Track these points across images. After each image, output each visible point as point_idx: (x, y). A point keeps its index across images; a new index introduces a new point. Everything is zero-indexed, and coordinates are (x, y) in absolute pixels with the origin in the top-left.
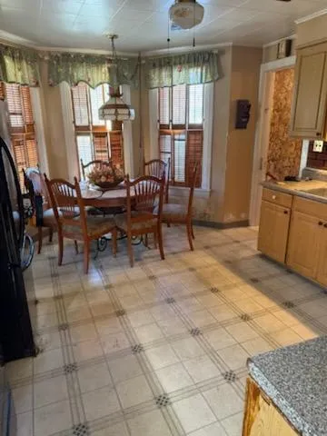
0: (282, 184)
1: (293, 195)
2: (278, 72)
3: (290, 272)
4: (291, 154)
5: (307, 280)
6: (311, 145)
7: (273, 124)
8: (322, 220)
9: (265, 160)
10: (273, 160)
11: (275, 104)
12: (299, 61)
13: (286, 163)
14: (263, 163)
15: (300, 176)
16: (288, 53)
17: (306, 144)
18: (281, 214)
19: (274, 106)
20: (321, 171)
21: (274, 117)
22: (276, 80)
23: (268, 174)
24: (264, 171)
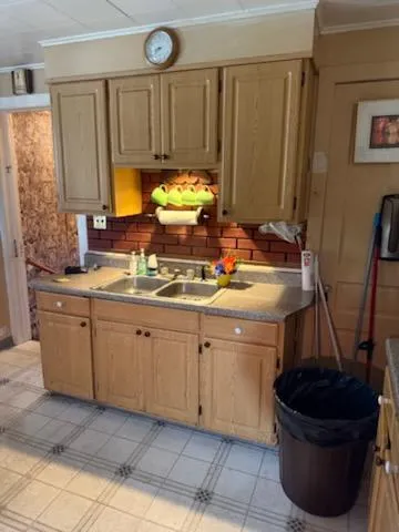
0: (66, 282)
1: (88, 297)
2: (16, 115)
3: (102, 408)
4: (55, 230)
5: (130, 414)
6: (90, 220)
7: (21, 190)
8: (140, 328)
9: (20, 241)
10: (31, 241)
11: (20, 161)
12: (55, 101)
13: (50, 243)
14: (19, 246)
15: (82, 263)
16: (30, 89)
17: (81, 220)
18: (75, 328)
19: (19, 163)
20: (110, 254)
21: (21, 178)
22: (14, 126)
23: (28, 262)
24: (22, 258)
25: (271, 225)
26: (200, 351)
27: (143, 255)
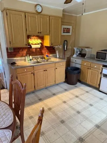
25: (59, 46)
26: (55, 70)
27: (28, 56)
